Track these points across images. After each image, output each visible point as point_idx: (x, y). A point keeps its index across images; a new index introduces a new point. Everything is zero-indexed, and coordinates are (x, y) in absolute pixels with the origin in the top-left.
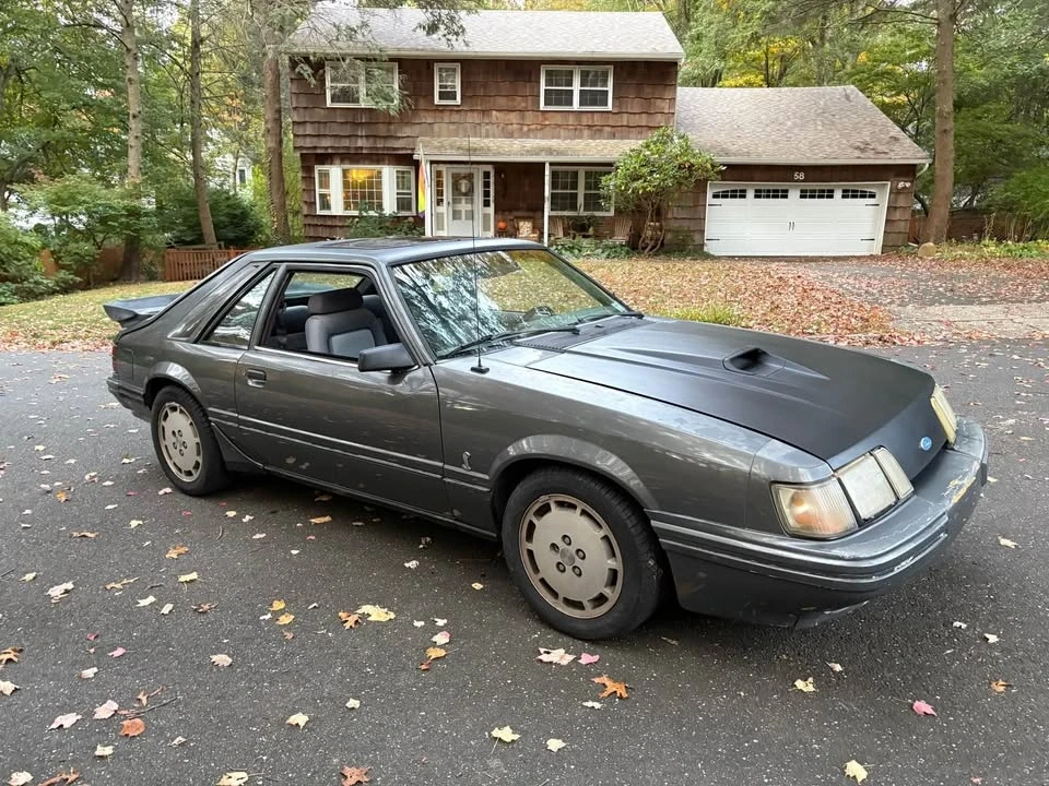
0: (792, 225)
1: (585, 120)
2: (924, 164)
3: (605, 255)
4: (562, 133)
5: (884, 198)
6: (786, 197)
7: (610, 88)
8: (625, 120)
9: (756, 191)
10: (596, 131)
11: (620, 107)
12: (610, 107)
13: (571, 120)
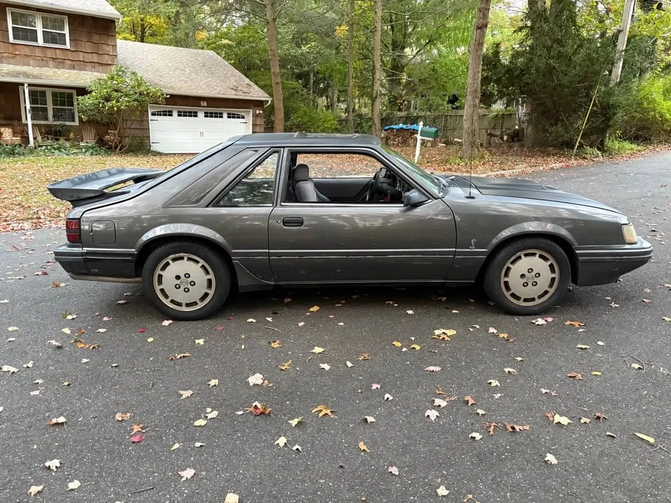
0: (202, 134)
1: (49, 54)
2: (268, 101)
3: (88, 153)
4: (31, 62)
5: (249, 118)
6: (196, 116)
7: (66, 31)
8: (81, 56)
9: (178, 112)
10: (59, 63)
11: (76, 46)
12: (68, 46)
13: (38, 52)
